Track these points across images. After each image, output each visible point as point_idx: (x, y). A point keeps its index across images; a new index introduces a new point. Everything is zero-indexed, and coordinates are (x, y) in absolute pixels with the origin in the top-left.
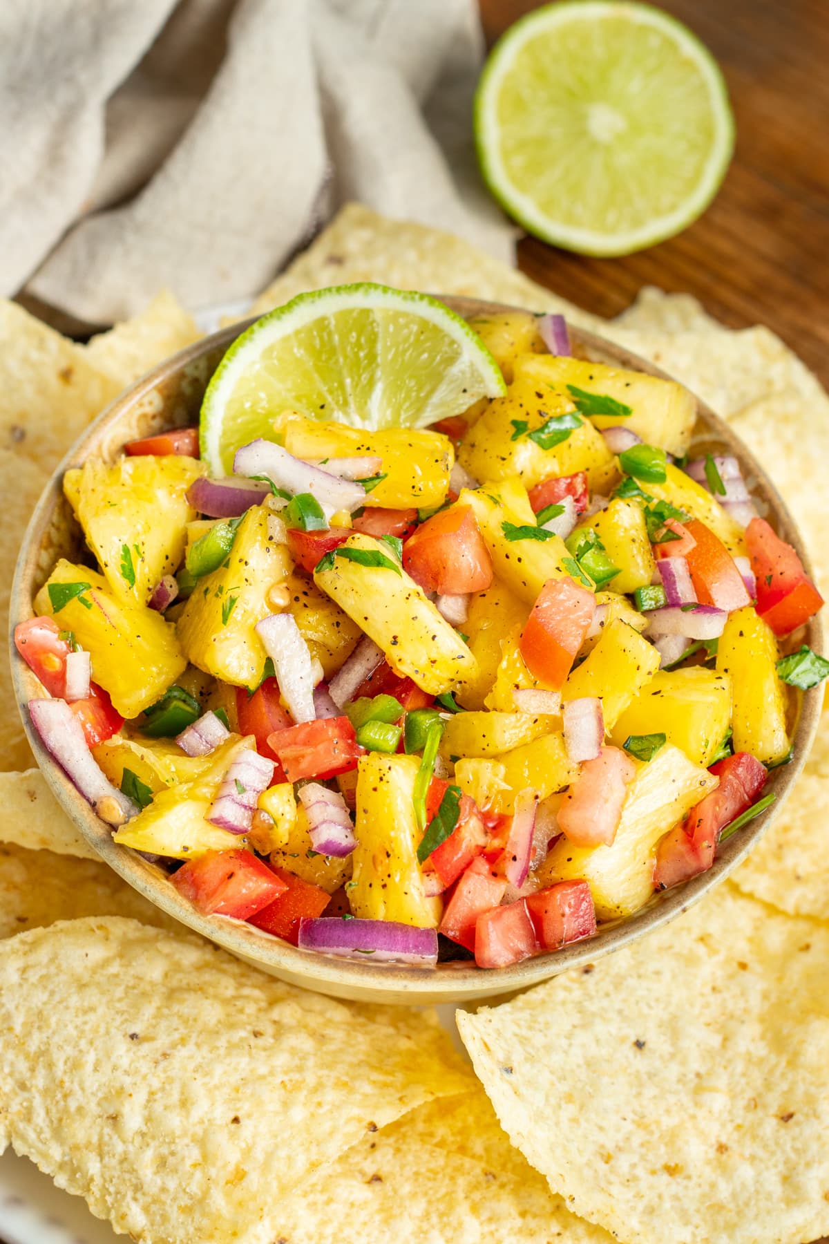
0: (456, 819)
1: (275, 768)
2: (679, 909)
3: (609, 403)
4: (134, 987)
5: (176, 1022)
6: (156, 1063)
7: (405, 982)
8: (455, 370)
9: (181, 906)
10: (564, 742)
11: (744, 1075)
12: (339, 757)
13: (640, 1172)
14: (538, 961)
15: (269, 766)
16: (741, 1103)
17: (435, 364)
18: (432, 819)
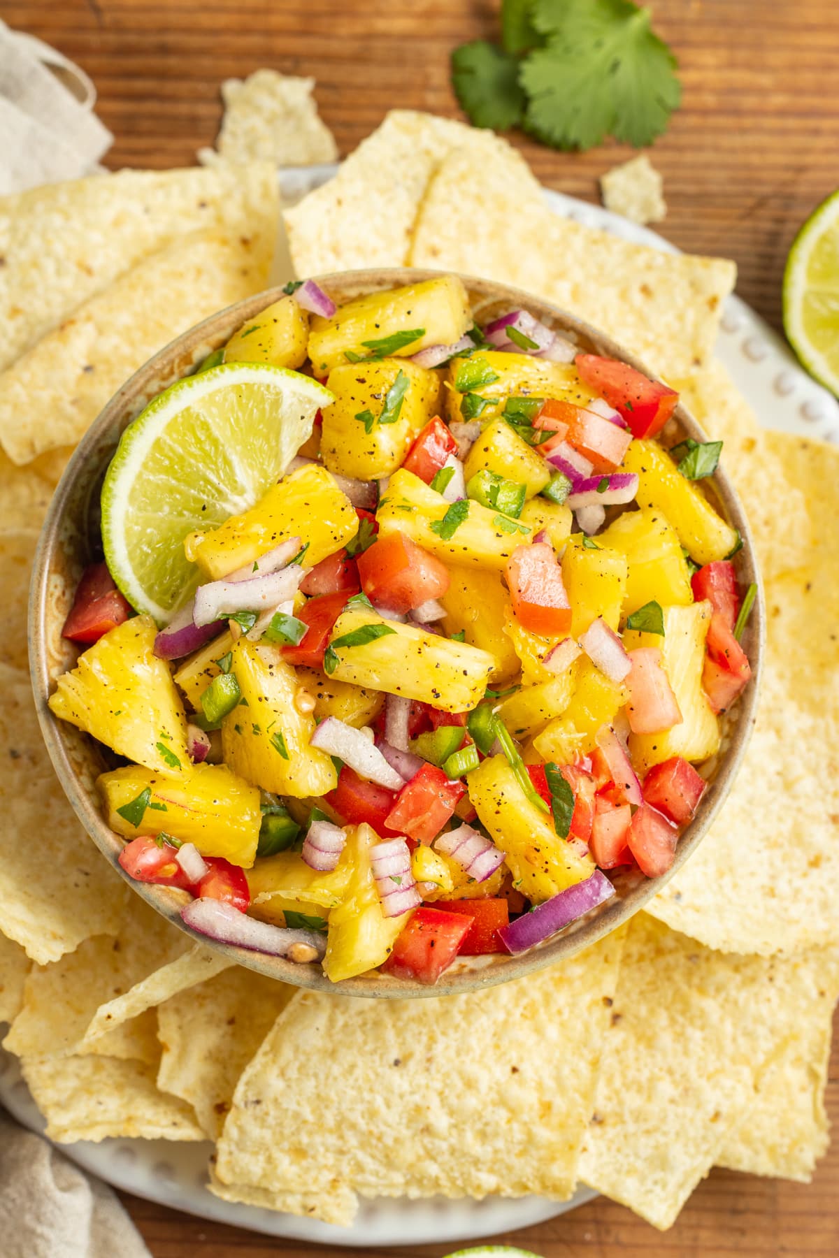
0: (570, 791)
1: (406, 842)
2: (750, 724)
3: (404, 336)
4: (365, 1024)
5: (414, 1027)
6: (428, 1070)
7: (609, 927)
8: (285, 408)
9: (411, 988)
10: (600, 672)
11: (809, 749)
12: (448, 805)
13: (798, 882)
14: (687, 841)
15: (399, 844)
16: (824, 773)
17: (267, 415)
18: (549, 801)
